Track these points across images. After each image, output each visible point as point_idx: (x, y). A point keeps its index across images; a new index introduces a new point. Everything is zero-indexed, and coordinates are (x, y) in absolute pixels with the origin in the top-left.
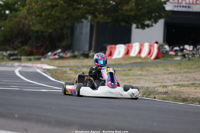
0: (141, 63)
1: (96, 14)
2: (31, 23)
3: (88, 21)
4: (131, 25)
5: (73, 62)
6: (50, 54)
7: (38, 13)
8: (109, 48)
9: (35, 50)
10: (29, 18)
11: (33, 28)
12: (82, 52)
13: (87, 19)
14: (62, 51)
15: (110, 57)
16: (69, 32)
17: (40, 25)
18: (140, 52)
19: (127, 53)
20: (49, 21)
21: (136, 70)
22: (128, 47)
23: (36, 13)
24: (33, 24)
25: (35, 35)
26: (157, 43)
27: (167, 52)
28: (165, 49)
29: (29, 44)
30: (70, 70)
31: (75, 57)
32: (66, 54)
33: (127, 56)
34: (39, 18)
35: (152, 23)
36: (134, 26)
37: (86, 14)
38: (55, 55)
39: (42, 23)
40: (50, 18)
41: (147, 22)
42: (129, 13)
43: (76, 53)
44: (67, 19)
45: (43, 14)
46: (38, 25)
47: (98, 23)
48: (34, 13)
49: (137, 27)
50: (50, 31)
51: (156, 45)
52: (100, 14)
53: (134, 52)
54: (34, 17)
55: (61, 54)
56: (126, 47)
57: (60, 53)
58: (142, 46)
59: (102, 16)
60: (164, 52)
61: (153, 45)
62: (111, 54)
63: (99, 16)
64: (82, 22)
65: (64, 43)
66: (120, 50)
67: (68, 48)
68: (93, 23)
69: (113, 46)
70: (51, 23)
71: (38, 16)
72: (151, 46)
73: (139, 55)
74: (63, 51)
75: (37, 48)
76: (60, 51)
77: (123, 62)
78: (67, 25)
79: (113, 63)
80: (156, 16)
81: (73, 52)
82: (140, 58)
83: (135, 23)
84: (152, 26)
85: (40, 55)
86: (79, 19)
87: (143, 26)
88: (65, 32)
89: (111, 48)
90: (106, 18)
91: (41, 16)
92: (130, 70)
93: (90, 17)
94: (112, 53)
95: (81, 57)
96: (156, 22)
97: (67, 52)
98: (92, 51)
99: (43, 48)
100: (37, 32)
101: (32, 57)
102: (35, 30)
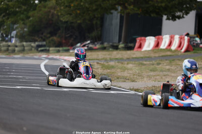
0: (170, 56)
1: (126, 5)
2: (59, 14)
3: (118, 13)
4: (162, 16)
5: (101, 55)
6: (79, 45)
7: (66, 4)
8: (138, 40)
9: (64, 41)
10: (58, 9)
11: (62, 19)
12: (111, 44)
13: (116, 10)
14: (91, 43)
15: (139, 49)
16: (99, 22)
17: (69, 15)
18: (170, 44)
19: (157, 45)
20: (78, 12)
21: (165, 64)
22: (158, 39)
23: (64, 4)
24: (61, 14)
25: (65, 25)
26: (188, 35)
27: (198, 45)
28: (196, 41)
29: (58, 35)
30: (98, 63)
31: (104, 49)
32: (96, 45)
33: (157, 48)
34: (67, 8)
35: (183, 14)
36: (165, 17)
37: (115, 4)
38: (84, 46)
39: (71, 14)
40: (79, 9)
41: (178, 14)
42: (159, 5)
43: (106, 44)
44: (96, 9)
45: (72, 5)
46: (66, 16)
47: (128, 14)
48: (63, 4)
49: (168, 19)
50: (79, 22)
51: (186, 38)
52: (130, 5)
53: (164, 45)
54: (62, 8)
55: (91, 46)
56: (156, 39)
57: (89, 44)
58: (172, 38)
59: (132, 7)
60: (195, 44)
61: (184, 38)
62: (140, 47)
63: (129, 7)
64: (112, 13)
65: (94, 34)
66: (149, 42)
67: (98, 39)
68: (123, 15)
69: (143, 38)
70: (80, 14)
71: (67, 6)
72: (181, 39)
73: (169, 48)
74: (93, 43)
75: (66, 38)
76: (89, 42)
77: (153, 55)
78: (96, 16)
79: (142, 56)
80: (187, 7)
81: (102, 43)
82: (170, 50)
83: (165, 15)
84: (183, 17)
85: (69, 46)
86: (108, 10)
87: (174, 18)
88: (94, 22)
89: (140, 40)
90: (136, 9)
91: (70, 7)
92: (158, 64)
93: (120, 8)
94: (142, 45)
95: (111, 49)
96: (187, 13)
97: (96, 43)
98: (121, 43)
99: (72, 39)
100: (66, 22)
101: (61, 49)
102: (64, 21)
